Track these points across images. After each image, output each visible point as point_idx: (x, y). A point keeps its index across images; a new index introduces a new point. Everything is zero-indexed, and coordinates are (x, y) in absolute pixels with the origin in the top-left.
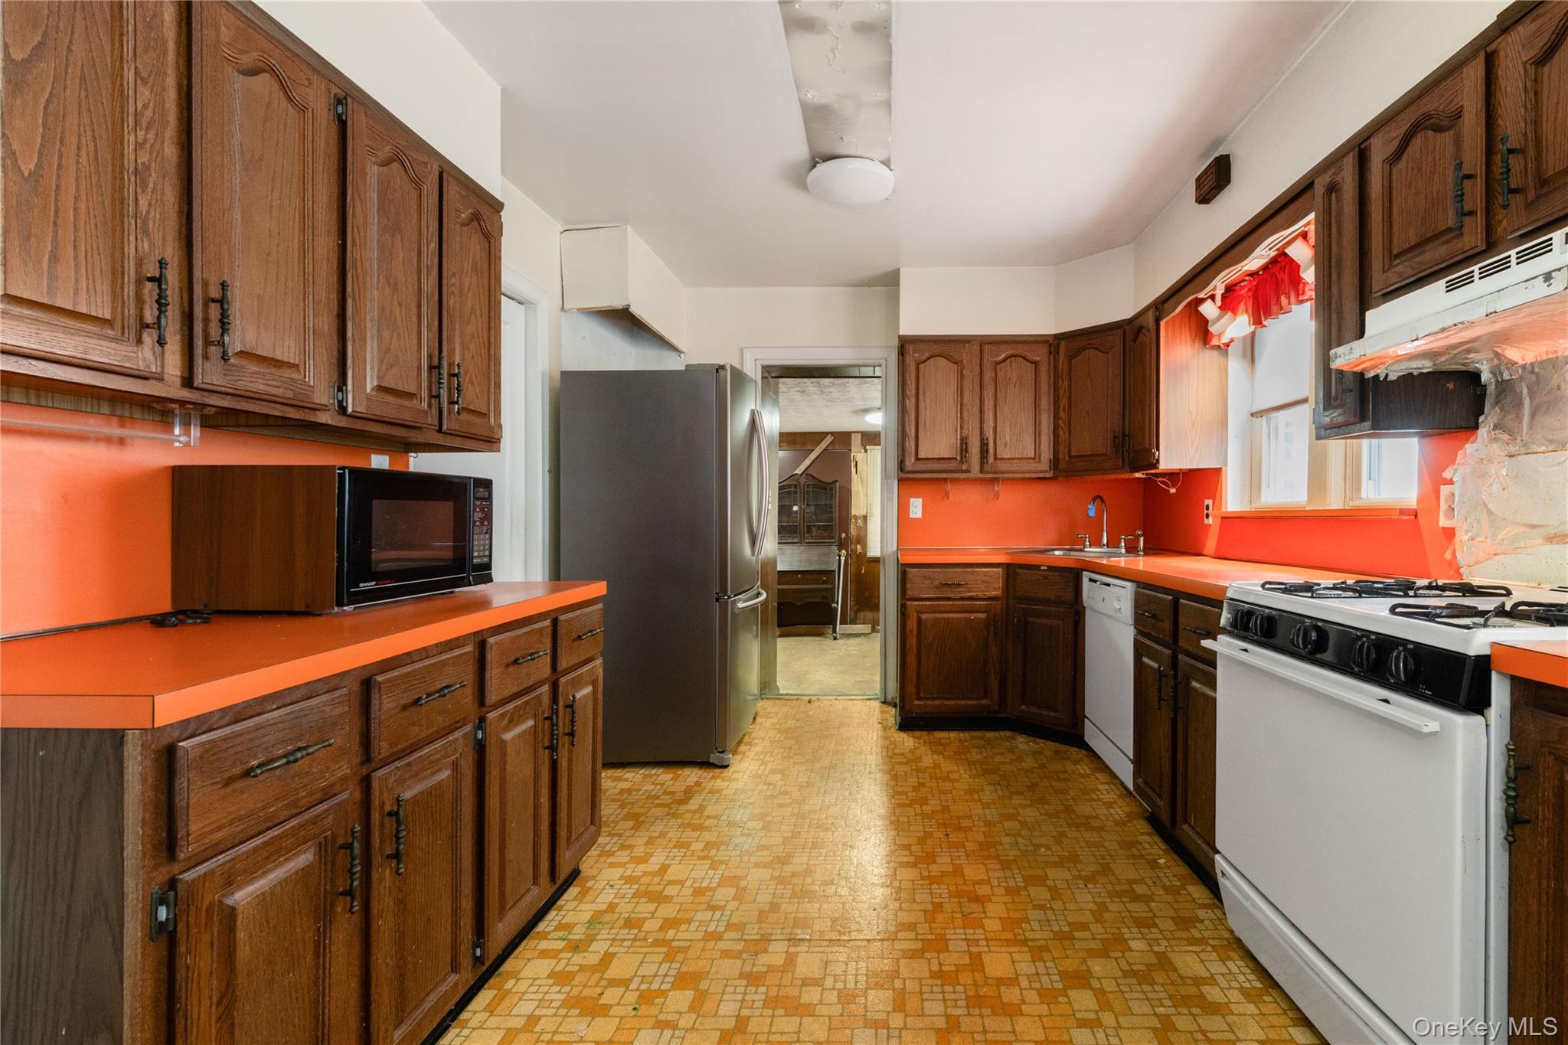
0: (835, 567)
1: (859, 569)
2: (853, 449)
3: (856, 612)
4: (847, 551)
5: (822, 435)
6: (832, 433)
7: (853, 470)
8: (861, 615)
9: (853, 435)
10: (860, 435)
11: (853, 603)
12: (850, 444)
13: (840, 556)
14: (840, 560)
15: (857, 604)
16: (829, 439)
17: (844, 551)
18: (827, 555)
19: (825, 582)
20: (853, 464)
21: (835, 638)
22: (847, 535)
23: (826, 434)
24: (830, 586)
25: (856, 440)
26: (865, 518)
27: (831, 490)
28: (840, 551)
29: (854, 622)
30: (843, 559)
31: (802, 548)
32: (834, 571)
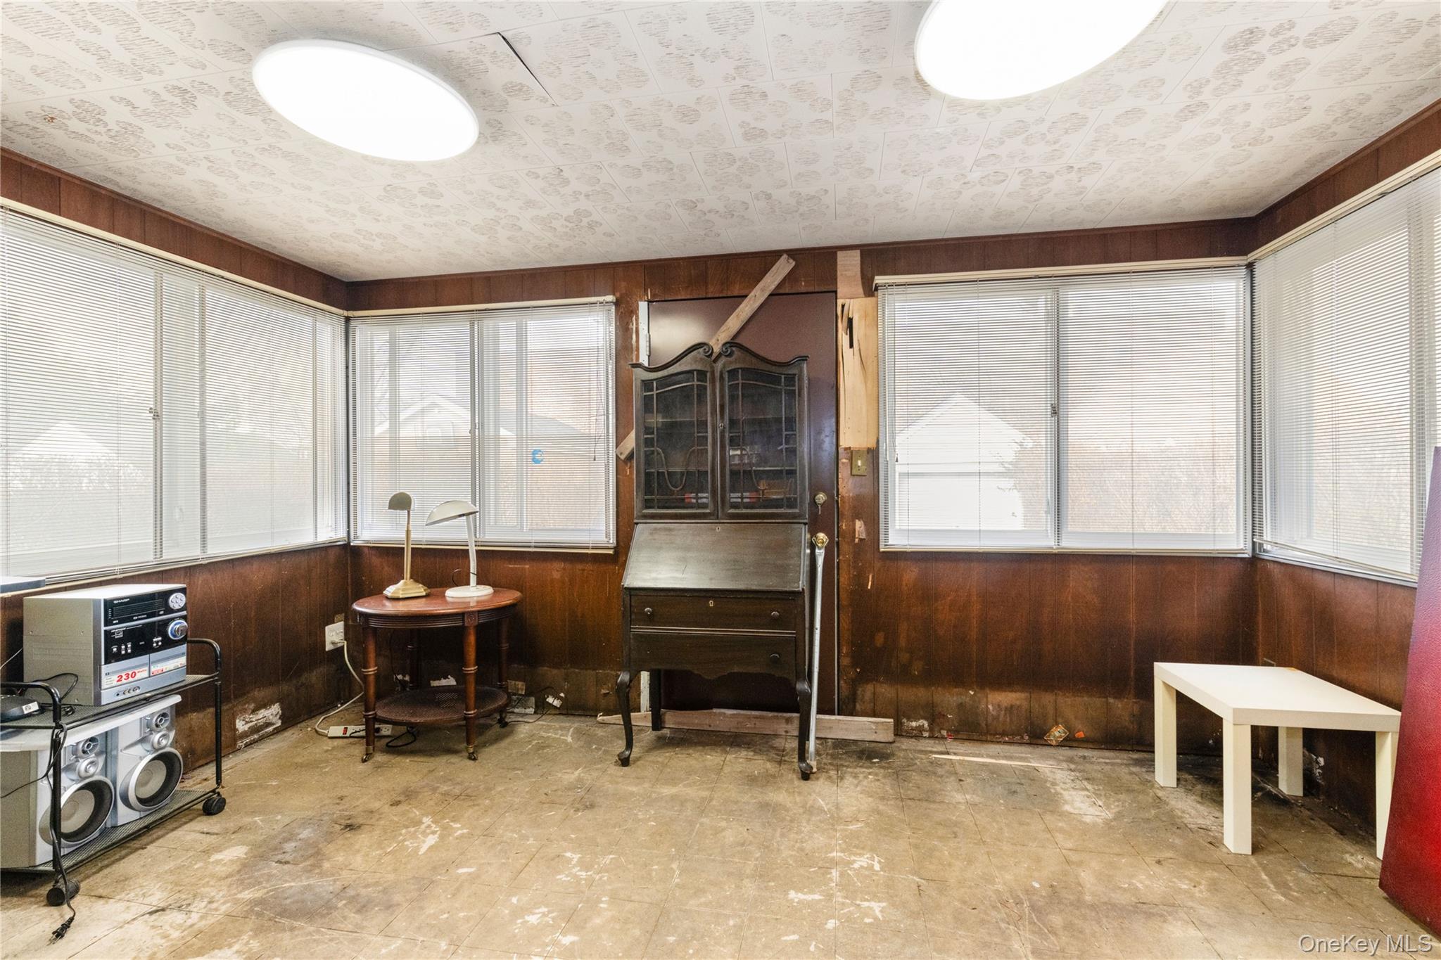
0: (802, 584)
1: (859, 579)
2: (842, 289)
3: (855, 683)
4: (830, 536)
5: (766, 259)
6: (792, 253)
7: (844, 339)
8: (867, 691)
9: (840, 254)
10: (857, 253)
11: (846, 661)
12: (834, 279)
13: (813, 547)
14: (813, 558)
15: (854, 664)
16: (783, 268)
17: (821, 535)
18: (784, 548)
19: (775, 623)
20: (842, 326)
21: (806, 776)
22: (830, 497)
23: (775, 255)
24: (788, 633)
25: (849, 265)
26: (873, 454)
27: (791, 379)
28: (813, 533)
29: (848, 708)
30: (820, 555)
31: (719, 528)
32: (801, 593)
